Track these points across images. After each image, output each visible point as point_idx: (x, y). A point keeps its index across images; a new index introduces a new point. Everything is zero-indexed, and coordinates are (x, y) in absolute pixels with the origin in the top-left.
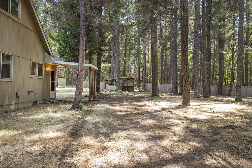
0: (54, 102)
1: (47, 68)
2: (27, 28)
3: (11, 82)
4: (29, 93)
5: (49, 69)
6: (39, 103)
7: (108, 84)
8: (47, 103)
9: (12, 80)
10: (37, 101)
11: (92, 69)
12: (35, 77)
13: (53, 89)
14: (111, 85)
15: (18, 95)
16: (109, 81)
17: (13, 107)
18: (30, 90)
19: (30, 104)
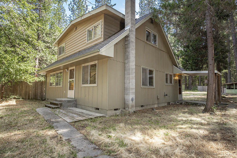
0: (183, 103)
1: (175, 77)
2: (162, 51)
3: (154, 88)
4: (165, 96)
5: (177, 78)
6: (172, 104)
7: (226, 88)
8: (178, 104)
9: (155, 87)
10: (170, 102)
11: (217, 75)
12: (167, 84)
13: (180, 93)
14: (229, 89)
15: (158, 98)
16: (227, 85)
17: (156, 106)
18: (166, 94)
19: (166, 104)
